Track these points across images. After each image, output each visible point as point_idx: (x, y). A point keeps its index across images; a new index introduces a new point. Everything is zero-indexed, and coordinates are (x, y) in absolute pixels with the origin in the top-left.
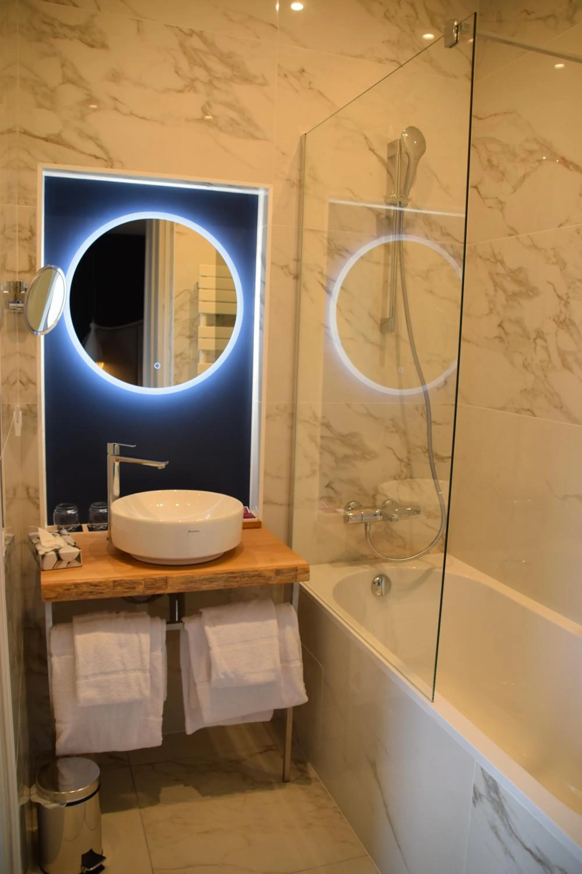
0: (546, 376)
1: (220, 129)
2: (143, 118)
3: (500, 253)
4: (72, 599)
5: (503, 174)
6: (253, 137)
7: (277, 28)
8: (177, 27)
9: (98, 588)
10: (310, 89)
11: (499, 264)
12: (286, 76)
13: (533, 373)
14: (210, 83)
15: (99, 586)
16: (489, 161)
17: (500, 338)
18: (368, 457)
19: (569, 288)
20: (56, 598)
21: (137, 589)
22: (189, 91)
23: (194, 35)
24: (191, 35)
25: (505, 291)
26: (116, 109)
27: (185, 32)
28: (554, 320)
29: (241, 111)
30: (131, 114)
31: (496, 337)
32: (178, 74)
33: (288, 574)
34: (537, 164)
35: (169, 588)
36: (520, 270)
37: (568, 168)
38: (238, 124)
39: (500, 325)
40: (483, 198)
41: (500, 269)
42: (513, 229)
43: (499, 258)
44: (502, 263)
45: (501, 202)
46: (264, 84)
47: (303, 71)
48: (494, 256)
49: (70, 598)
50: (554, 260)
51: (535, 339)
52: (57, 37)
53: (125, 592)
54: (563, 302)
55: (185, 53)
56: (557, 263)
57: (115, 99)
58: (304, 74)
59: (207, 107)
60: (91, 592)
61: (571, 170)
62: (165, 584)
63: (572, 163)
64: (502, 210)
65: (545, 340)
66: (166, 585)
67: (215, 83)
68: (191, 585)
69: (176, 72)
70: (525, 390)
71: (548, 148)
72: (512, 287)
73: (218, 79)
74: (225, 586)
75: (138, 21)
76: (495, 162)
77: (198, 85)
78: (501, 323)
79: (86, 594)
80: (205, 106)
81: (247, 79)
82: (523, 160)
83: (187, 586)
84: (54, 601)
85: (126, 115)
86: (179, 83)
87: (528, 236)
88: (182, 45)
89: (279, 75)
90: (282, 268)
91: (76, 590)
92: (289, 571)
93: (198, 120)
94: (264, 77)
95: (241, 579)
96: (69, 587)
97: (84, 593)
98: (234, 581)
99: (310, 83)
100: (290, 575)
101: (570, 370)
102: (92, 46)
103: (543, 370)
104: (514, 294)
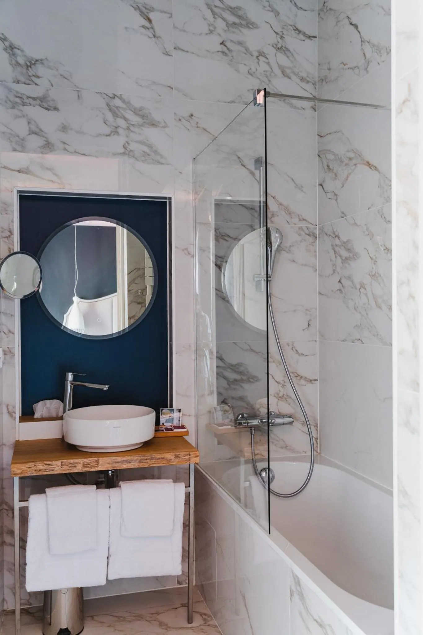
0: (367, 314)
1: (136, 158)
2: (84, 155)
3: (337, 231)
4: (32, 475)
5: (336, 175)
6: (159, 162)
7: (172, 88)
8: (104, 93)
9: (50, 466)
10: (198, 127)
11: (336, 238)
12: (180, 120)
13: (360, 313)
14: (128, 128)
15: (51, 465)
16: (328, 166)
17: (340, 290)
18: (252, 380)
19: (376, 251)
20: (21, 473)
21: (77, 468)
22: (114, 135)
23: (116, 97)
24: (114, 98)
25: (341, 257)
26: (65, 149)
27: (110, 96)
28: (369, 275)
29: (150, 146)
30: (76, 152)
31: (338, 290)
32: (107, 125)
33: (183, 458)
34: (354, 166)
35: (100, 466)
36: (348, 241)
37: (371, 169)
38: (148, 155)
39: (340, 281)
40: (325, 192)
41: (337, 242)
42: (343, 213)
43: (336, 234)
44: (339, 237)
45: (336, 195)
46: (166, 127)
47: (192, 115)
48: (334, 233)
49: (31, 474)
50: (367, 233)
51: (359, 289)
52: (25, 105)
53: (69, 470)
54: (373, 261)
55: (110, 110)
56: (369, 234)
57: (64, 143)
58: (192, 117)
59: (127, 144)
60: (45, 470)
61: (372, 170)
62: (97, 463)
63: (373, 165)
64: (336, 200)
65: (365, 289)
66: (98, 465)
67: (132, 128)
68: (115, 465)
69: (105, 123)
70: (356, 326)
71: (360, 156)
72: (345, 254)
73: (133, 125)
74: (139, 465)
75: (78, 91)
76: (331, 167)
77: (120, 130)
78: (340, 280)
79: (42, 471)
80: (125, 144)
81: (153, 124)
82: (347, 165)
83: (112, 465)
84: (20, 475)
85: (72, 153)
86: (107, 130)
87: (352, 217)
88: (108, 105)
89: (175, 119)
90: (183, 250)
91: (35, 468)
92: (184, 456)
93: (121, 154)
94: (165, 122)
95: (150, 461)
96: (31, 466)
97: (40, 470)
98: (145, 462)
99: (197, 123)
100: (185, 458)
101: (380, 308)
102: (48, 109)
103: (365, 310)
104: (346, 258)
